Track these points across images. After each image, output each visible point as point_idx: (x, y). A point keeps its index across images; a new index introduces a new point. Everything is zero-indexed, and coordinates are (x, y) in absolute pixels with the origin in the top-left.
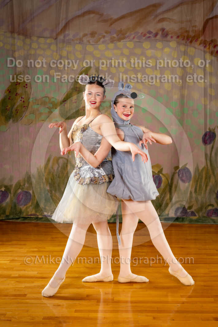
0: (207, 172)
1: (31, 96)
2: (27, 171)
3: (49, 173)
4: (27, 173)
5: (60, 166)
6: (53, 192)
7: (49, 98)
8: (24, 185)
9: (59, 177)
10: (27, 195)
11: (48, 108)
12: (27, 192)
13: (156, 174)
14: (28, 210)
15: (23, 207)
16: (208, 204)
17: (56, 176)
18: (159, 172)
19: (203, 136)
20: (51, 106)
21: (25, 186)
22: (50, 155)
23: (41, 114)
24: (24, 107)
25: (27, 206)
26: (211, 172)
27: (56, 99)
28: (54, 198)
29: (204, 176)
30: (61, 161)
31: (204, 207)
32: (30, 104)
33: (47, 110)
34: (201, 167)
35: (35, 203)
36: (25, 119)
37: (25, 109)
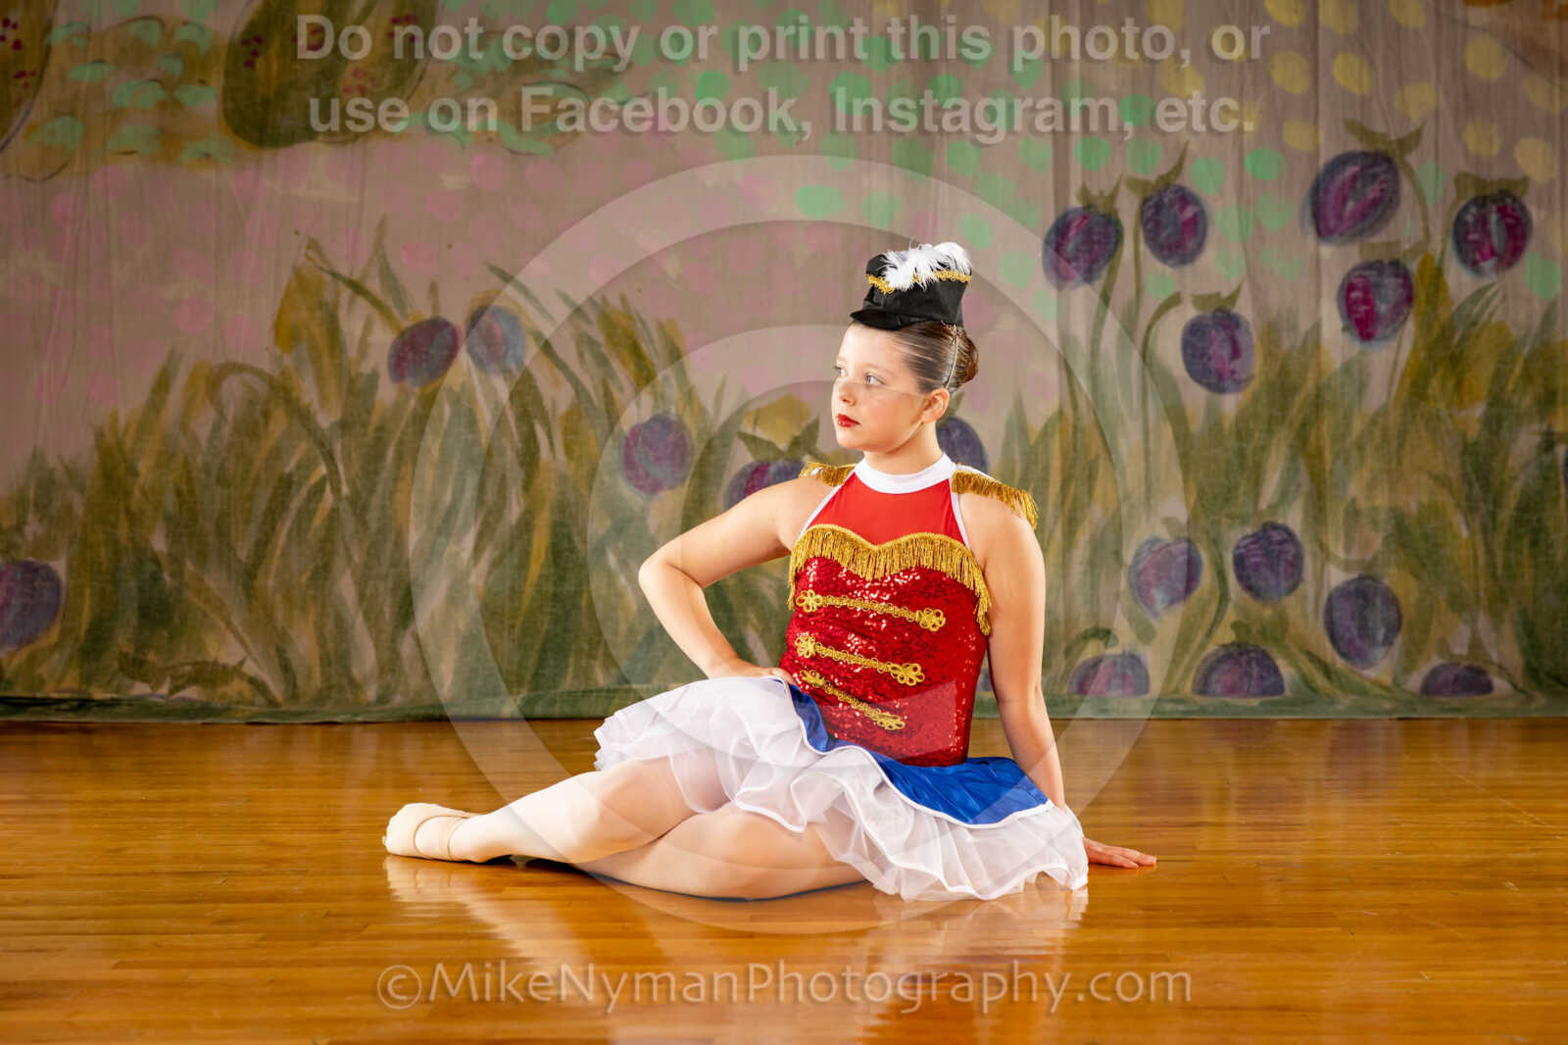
0: (1075, 445)
1: (61, 17)
2: (35, 446)
3: (166, 457)
4: (37, 456)
5: (230, 417)
6: (189, 566)
7: (163, 25)
8: (19, 527)
9: (222, 481)
10: (36, 584)
11: (156, 80)
12: (32, 571)
13: (780, 453)
14: (42, 670)
15: (12, 655)
16: (1083, 625)
17: (203, 476)
18: (796, 443)
19: (1049, 234)
20: (176, 67)
21: (22, 535)
22: (172, 353)
23: (117, 115)
24: (21, 75)
25: (33, 647)
26: (1096, 445)
27: (202, 29)
28: (196, 600)
29: (1056, 463)
30: (233, 389)
31: (1063, 646)
32: (56, 60)
33: (154, 94)
34: (1042, 409)
35: (82, 634)
36: (22, 147)
37: (26, 85)
